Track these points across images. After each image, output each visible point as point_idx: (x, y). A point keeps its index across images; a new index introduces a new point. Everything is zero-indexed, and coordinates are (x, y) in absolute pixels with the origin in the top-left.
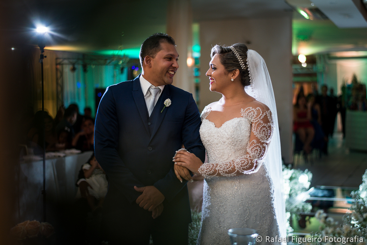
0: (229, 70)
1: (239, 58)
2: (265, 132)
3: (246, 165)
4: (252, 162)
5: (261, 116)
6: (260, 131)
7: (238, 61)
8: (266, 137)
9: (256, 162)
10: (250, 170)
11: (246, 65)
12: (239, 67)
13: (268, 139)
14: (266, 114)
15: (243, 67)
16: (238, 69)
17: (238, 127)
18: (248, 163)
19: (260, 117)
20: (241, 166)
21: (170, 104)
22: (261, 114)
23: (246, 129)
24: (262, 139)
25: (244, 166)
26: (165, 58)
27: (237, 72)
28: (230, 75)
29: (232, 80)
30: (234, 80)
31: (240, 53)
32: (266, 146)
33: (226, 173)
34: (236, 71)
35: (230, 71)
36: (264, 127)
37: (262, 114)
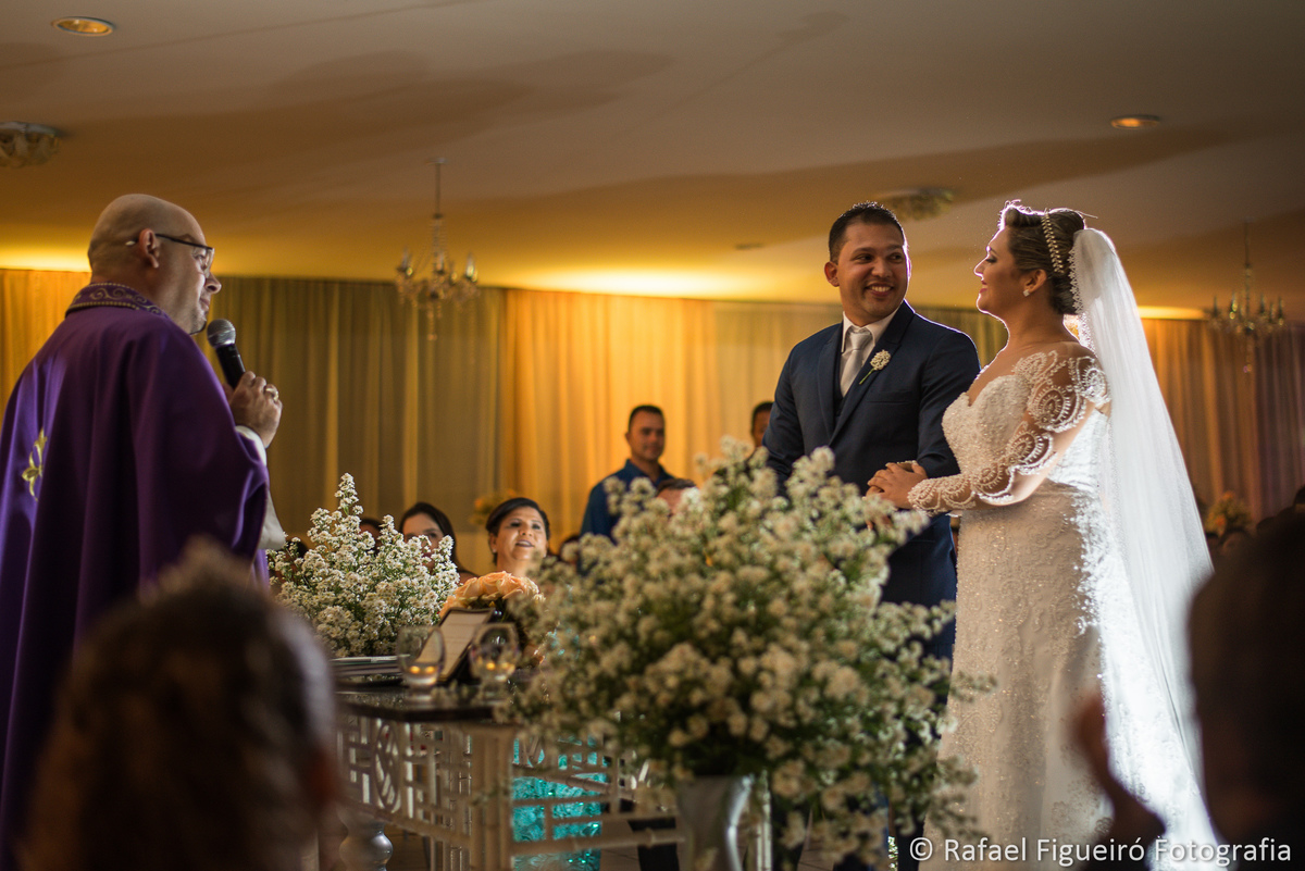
0: (1022, 267)
1: (1053, 245)
2: (1054, 406)
3: (992, 479)
4: (1004, 472)
5: (1053, 368)
6: (1041, 402)
7: (1046, 251)
8: (1055, 417)
9: (1016, 472)
10: (1001, 493)
11: (1066, 263)
12: (1048, 266)
13: (1059, 422)
14: (1067, 365)
15: (1058, 266)
16: (1042, 271)
17: (997, 397)
18: (995, 475)
19: (1049, 372)
20: (982, 482)
21: (884, 363)
22: (1053, 365)
23: (1015, 402)
24: (1042, 420)
25: (987, 482)
26: (853, 259)
27: (1042, 277)
28: (1025, 281)
29: (1026, 293)
30: (1032, 294)
31: (1057, 231)
32: (1051, 439)
33: (955, 499)
34: (1038, 273)
35: (1025, 272)
36: (1053, 393)
37: (1057, 363)
